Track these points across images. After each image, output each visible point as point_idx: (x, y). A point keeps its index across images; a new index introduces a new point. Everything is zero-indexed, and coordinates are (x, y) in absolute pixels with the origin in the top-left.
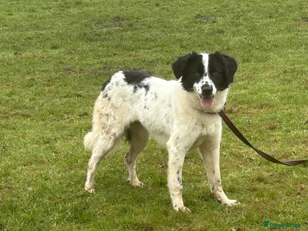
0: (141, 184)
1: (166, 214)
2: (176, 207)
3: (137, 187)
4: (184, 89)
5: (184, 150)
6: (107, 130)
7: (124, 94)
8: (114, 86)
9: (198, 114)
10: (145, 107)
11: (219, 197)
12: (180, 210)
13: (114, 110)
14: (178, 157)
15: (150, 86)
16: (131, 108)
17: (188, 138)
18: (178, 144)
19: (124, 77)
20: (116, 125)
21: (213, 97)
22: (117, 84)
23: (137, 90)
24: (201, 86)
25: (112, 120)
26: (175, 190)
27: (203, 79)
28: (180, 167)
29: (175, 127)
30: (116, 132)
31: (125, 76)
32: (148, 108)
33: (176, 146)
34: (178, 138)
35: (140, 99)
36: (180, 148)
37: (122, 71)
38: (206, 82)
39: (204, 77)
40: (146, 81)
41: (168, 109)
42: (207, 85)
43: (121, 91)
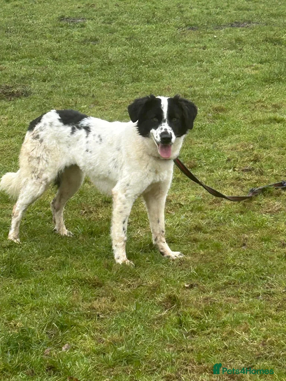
0: (70, 234)
1: (109, 267)
2: (118, 259)
3: (66, 236)
4: (139, 134)
5: (134, 197)
6: (37, 174)
7: (60, 135)
8: (48, 127)
9: (154, 161)
10: (87, 151)
11: (162, 249)
12: (124, 264)
13: (47, 153)
14: (125, 205)
15: (91, 127)
16: (67, 150)
17: (140, 185)
18: (128, 191)
19: (60, 118)
20: (49, 169)
21: (173, 144)
22: (51, 124)
23: (75, 131)
24: (160, 133)
25: (44, 164)
26: (119, 241)
27: (161, 126)
28: (127, 216)
29: (125, 172)
30: (48, 177)
31: (60, 116)
32: (91, 152)
33: (125, 194)
34: (128, 185)
35: (79, 141)
36: (129, 196)
38: (166, 129)
39: (163, 124)
40: (85, 122)
41: (117, 153)
42: (166, 133)
43: (55, 132)
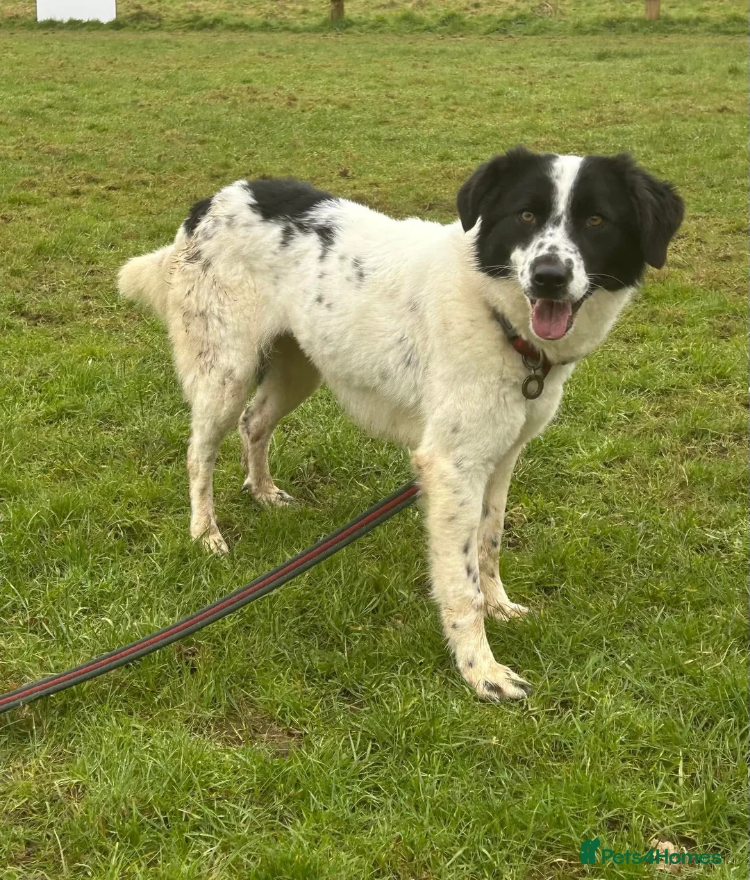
2: (470, 666)
5: (481, 468)
6: (209, 359)
7: (253, 249)
8: (222, 229)
10: (320, 300)
13: (221, 296)
14: (462, 497)
15: (337, 231)
16: (270, 290)
18: (460, 451)
19: (253, 201)
20: (230, 341)
22: (231, 221)
23: (292, 239)
24: (534, 259)
26: (461, 610)
27: (542, 236)
28: (473, 529)
30: (235, 364)
31: (256, 196)
32: (329, 306)
33: (453, 456)
35: (300, 268)
37: (244, 182)
38: (553, 248)
39: (550, 230)
40: (323, 213)
41: (410, 319)
42: (551, 259)
43: (242, 242)
